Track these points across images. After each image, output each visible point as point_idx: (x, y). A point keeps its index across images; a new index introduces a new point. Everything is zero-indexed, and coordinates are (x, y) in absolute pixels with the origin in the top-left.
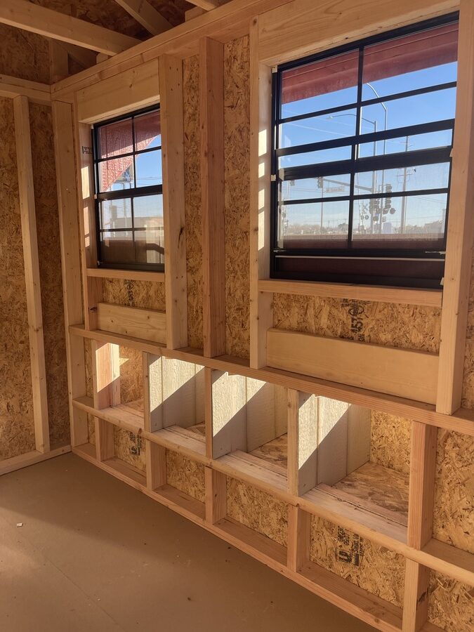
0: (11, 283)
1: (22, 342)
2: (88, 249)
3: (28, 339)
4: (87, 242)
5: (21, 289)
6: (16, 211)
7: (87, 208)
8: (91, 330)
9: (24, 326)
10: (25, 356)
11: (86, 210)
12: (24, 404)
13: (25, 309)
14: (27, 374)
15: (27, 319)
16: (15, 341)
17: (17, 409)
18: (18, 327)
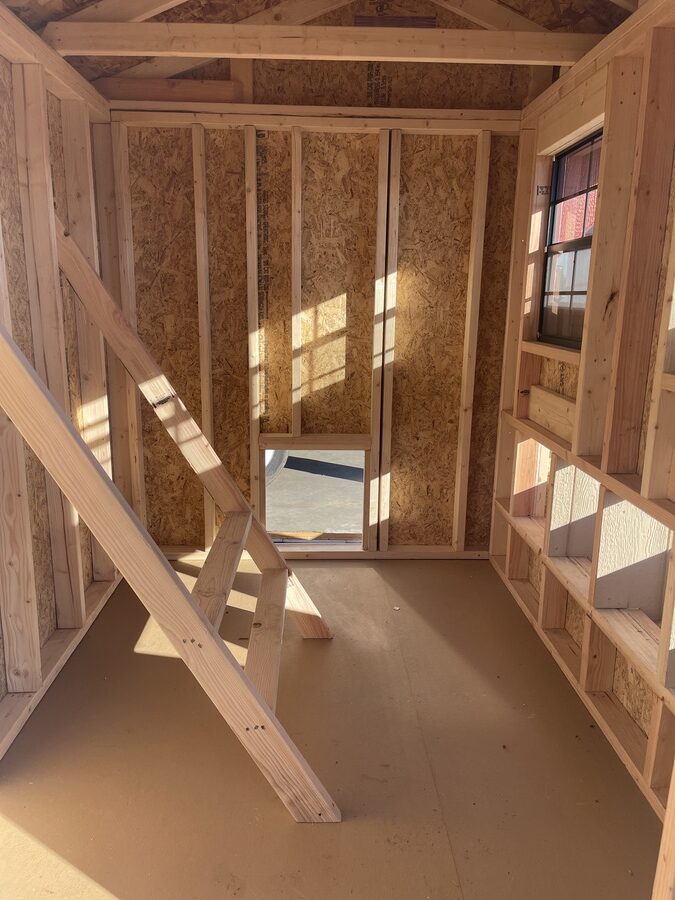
0: (447, 353)
1: (451, 422)
2: (527, 317)
3: (458, 418)
4: (527, 308)
5: (457, 360)
6: (464, 270)
7: (533, 264)
8: (518, 418)
9: (455, 403)
10: (451, 438)
11: (531, 268)
12: (445, 491)
13: (459, 384)
14: (452, 458)
15: (460, 396)
16: (443, 419)
17: (437, 494)
18: (448, 404)
